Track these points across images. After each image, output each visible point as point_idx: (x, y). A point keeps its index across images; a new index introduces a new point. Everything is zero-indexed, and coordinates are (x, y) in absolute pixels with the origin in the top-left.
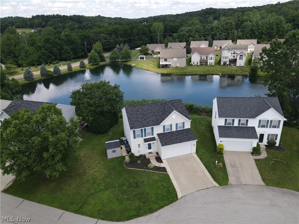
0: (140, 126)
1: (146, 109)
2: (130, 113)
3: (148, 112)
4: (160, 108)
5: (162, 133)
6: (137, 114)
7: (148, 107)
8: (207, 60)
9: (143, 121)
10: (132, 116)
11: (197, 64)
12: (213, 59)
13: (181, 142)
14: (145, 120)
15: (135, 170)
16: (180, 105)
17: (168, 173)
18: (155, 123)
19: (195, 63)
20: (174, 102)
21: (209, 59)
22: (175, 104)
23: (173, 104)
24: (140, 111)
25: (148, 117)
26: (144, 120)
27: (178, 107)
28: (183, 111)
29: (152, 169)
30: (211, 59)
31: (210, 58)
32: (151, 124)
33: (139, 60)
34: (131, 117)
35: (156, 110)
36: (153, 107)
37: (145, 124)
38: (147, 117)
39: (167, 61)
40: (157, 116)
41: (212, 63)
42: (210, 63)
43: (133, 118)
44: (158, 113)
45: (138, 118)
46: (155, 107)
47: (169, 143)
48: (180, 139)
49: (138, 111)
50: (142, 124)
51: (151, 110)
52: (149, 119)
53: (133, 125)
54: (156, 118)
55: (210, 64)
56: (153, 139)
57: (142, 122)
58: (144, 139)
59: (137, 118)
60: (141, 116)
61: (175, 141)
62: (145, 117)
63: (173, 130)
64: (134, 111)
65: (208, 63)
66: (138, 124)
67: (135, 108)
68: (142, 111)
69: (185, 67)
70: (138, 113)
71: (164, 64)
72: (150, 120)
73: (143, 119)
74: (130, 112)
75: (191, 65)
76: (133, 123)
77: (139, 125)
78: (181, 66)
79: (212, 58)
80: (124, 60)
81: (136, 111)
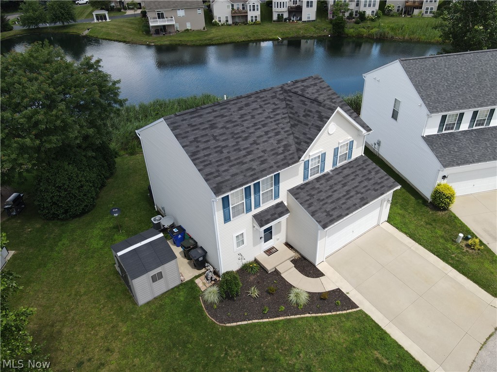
1: (236, 117)
2: (191, 138)
3: (245, 124)
4: (274, 106)
5: (302, 185)
6: (215, 137)
7: (240, 109)
8: (247, 12)
9: (245, 156)
10: (202, 146)
11: (227, 21)
12: (258, 10)
13: (364, 201)
14: (249, 153)
15: (255, 325)
16: (323, 91)
17: (361, 307)
18: (281, 156)
19: (223, 20)
20: (305, 84)
21: (250, 10)
22: (310, 90)
23: (304, 90)
24: (220, 125)
26: (243, 152)
29: (307, 309)
30: (254, 10)
31: (252, 8)
32: (272, 163)
33: (96, 21)
34: (198, 151)
35: (266, 114)
36: (252, 107)
37: (255, 165)
38: (251, 140)
39: (163, 17)
40: (277, 134)
41: (256, 17)
42: (252, 17)
43: (206, 152)
44: (277, 124)
45: (225, 151)
46: (261, 107)
47: (335, 214)
48: (357, 193)
49: (213, 126)
50: (247, 170)
51: (253, 117)
52: (261, 147)
53: (219, 179)
54: (279, 141)
55: (252, 20)
56: (280, 210)
57: (243, 163)
58: (255, 216)
59: (222, 152)
60: (231, 143)
61: (350, 202)
62: (244, 144)
63: (326, 171)
64: (202, 127)
65: (249, 19)
66: (234, 170)
67: (200, 116)
68: (228, 126)
69: (204, 29)
70: (217, 132)
71: (158, 24)
72: (264, 151)
73: (239, 150)
74: (188, 132)
75: (216, 24)
76: (213, 170)
77: (236, 174)
78: (195, 28)
79: (256, 8)
80: (58, 24)
81: (207, 126)
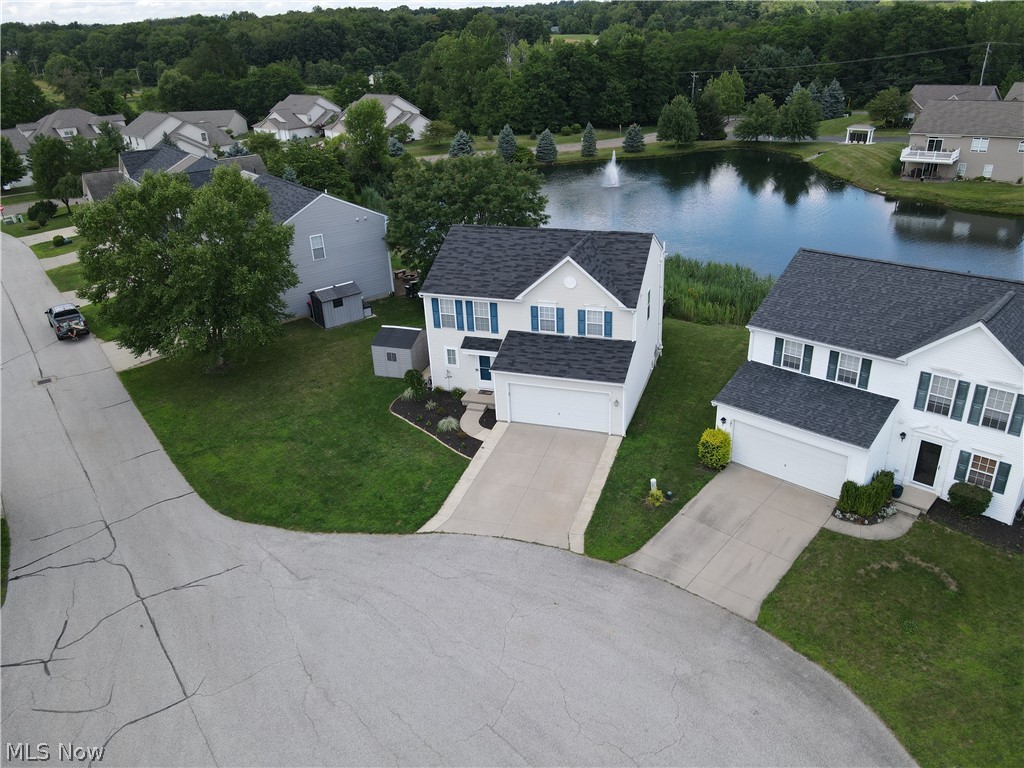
0: (453, 288)
2: (454, 246)
3: (509, 252)
4: (557, 247)
5: (528, 334)
6: (471, 253)
7: (521, 239)
9: (475, 275)
10: (454, 254)
13: (562, 374)
14: (481, 275)
16: (634, 252)
17: (473, 459)
18: (504, 289)
23: (612, 243)
24: (487, 245)
25: (497, 270)
26: (478, 272)
27: (623, 257)
28: (629, 274)
32: (490, 290)
33: (847, 141)
34: (446, 257)
35: (539, 251)
36: (535, 241)
37: (474, 285)
38: (496, 266)
40: (526, 270)
43: (451, 260)
45: (465, 265)
46: (543, 243)
47: (519, 366)
48: (568, 365)
49: (480, 244)
51: (524, 249)
52: (497, 274)
53: (436, 282)
54: (519, 277)
57: (467, 279)
59: (463, 265)
60: (477, 261)
61: (547, 367)
62: (488, 267)
63: (566, 334)
64: (472, 241)
66: (454, 281)
67: (481, 233)
68: (493, 248)
70: (478, 249)
72: (495, 279)
73: (478, 269)
74: (457, 241)
76: (440, 274)
77: (453, 285)
80: (785, 139)
81: (476, 241)
